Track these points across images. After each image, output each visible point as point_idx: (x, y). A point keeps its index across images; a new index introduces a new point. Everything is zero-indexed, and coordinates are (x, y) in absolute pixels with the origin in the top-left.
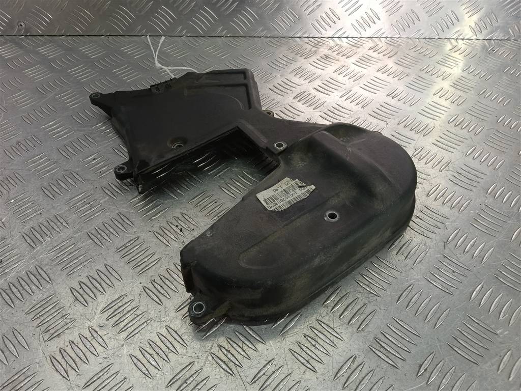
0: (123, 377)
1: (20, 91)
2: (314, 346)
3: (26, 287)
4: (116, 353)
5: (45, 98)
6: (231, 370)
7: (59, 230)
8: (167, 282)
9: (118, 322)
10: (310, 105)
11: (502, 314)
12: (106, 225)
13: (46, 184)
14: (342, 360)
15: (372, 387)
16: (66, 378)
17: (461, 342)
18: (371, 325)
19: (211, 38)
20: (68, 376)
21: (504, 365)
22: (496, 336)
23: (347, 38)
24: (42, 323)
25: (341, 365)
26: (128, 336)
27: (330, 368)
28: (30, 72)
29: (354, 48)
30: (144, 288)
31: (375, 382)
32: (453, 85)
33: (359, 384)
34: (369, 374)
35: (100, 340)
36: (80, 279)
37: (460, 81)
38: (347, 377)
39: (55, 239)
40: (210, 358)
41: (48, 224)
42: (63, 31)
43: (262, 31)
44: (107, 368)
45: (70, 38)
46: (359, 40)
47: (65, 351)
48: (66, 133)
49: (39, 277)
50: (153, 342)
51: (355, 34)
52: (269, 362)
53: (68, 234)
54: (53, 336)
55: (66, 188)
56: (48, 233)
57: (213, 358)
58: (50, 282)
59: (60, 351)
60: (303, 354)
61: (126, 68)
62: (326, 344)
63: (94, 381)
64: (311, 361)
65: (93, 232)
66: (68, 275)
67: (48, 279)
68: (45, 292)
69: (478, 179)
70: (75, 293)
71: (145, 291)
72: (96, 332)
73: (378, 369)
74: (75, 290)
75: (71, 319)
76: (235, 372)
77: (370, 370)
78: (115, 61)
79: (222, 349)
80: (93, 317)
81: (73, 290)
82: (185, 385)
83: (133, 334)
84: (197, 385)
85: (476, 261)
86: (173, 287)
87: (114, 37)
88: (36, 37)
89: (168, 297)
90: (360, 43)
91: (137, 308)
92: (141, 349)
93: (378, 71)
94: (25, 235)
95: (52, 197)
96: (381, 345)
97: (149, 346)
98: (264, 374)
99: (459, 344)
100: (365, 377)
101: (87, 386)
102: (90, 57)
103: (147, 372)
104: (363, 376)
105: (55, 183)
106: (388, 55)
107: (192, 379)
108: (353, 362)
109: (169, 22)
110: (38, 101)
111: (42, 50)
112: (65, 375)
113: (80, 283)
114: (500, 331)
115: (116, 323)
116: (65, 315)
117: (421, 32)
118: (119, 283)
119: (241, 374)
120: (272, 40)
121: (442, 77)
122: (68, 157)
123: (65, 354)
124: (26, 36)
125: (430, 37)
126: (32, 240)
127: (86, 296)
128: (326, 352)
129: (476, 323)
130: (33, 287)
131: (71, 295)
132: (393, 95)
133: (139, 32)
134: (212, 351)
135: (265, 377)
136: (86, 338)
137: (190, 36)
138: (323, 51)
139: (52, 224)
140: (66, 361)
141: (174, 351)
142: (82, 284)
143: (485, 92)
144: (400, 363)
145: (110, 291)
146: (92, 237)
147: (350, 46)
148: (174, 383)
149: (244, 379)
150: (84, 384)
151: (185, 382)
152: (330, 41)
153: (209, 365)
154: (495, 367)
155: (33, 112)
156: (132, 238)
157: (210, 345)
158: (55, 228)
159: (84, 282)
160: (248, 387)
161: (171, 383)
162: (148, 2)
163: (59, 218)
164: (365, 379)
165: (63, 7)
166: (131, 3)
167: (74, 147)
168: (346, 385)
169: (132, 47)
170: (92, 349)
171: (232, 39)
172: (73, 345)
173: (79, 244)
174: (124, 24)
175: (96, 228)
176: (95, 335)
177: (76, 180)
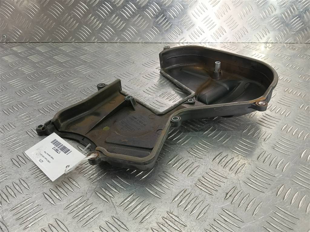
0: (37, 205)
2: (161, 185)
4: (35, 192)
5: (12, 69)
6: (107, 199)
7: (9, 130)
9: (38, 176)
11: (278, 166)
13: (5, 108)
14: (178, 191)
15: (196, 206)
17: (252, 181)
18: (196, 173)
19: (111, 44)
20: (1, 204)
21: (280, 192)
22: (274, 178)
23: (187, 43)
25: (177, 194)
26: (43, 183)
27: (170, 196)
28: (6, 58)
31: (198, 203)
33: (188, 204)
34: (194, 199)
35: (25, 185)
36: (17, 154)
39: (6, 134)
40: (94, 194)
41: (3, 127)
42: (28, 40)
43: (140, 39)
45: (31, 43)
46: (194, 44)
48: (22, 85)
50: (59, 186)
52: (132, 194)
53: (14, 132)
55: (17, 110)
56: (3, 132)
60: (154, 189)
61: (61, 56)
62: (168, 184)
63: (18, 207)
64: (159, 193)
65: (30, 131)
66: (11, 152)
70: (14, 161)
73: (200, 196)
74: (14, 159)
75: (9, 174)
76: (110, 201)
77: (195, 196)
78: (55, 53)
79: (103, 189)
80: (23, 173)
82: (77, 208)
84: (84, 208)
85: (261, 141)
87: (56, 43)
88: (12, 43)
92: (51, 190)
95: (8, 114)
96: (202, 183)
97: (55, 188)
98: (128, 201)
101: (13, 210)
102: (41, 51)
103: (53, 202)
104: (191, 200)
105: (11, 108)
107: (81, 205)
108: (184, 192)
109: (87, 34)
110: (8, 70)
111: (14, 49)
113: (18, 156)
114: (277, 175)
115: (37, 176)
116: (6, 172)
117: (228, 39)
119: (113, 202)
120: (145, 44)
122: (21, 95)
124: (6, 43)
125: (233, 42)
127: (20, 163)
128: (168, 188)
129: (262, 171)
131: (11, 162)
133: (70, 40)
134: (96, 190)
135: (129, 203)
137: (99, 42)
141: (72, 190)
144: (214, 192)
146: (29, 133)
148: (69, 207)
149: (115, 204)
150: (11, 209)
151: (77, 206)
153: (93, 197)
154: (275, 194)
155: (4, 76)
158: (7, 129)
159: (20, 155)
160: (117, 208)
161: (67, 207)
162: (76, 24)
163: (10, 124)
164: (192, 201)
165: (28, 27)
166: (66, 24)
167: (25, 91)
168: (179, 205)
169: (65, 47)
170: (20, 190)
171: (123, 44)
172: (8, 188)
173: (21, 137)
174: (62, 36)
175: (32, 129)
176: (22, 182)
177: (23, 106)
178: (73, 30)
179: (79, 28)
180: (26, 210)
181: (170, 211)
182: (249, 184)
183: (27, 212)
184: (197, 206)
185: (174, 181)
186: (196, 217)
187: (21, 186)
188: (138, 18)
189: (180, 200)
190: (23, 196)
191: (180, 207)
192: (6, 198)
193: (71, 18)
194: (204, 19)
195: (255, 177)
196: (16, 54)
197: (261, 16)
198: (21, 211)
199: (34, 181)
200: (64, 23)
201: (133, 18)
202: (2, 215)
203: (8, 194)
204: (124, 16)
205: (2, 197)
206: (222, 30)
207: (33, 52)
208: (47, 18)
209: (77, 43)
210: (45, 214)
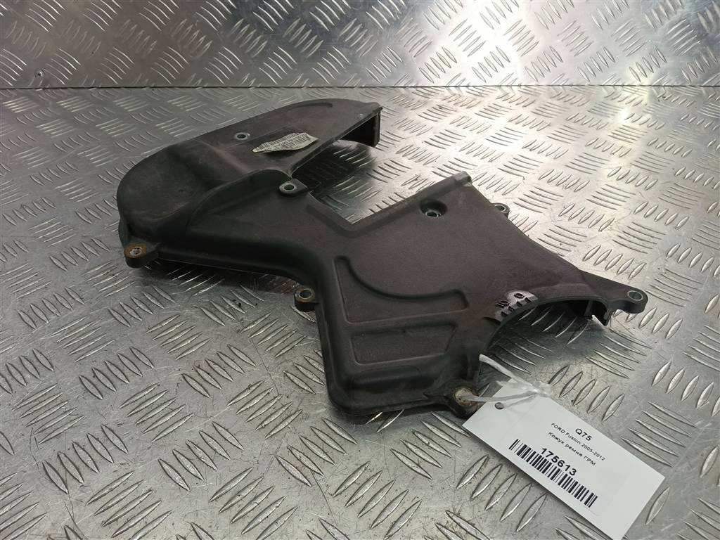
0: (147, 489)
1: (31, 147)
2: (427, 445)
3: (18, 377)
4: (139, 458)
5: (63, 155)
6: (306, 477)
7: (69, 307)
8: (216, 368)
9: (145, 418)
10: (419, 161)
11: (700, 401)
12: (134, 300)
13: (56, 253)
14: (469, 462)
15: (514, 498)
16: (64, 490)
17: (642, 437)
19: (287, 89)
20: (67, 487)
21: (708, 466)
22: (694, 430)
23: (467, 86)
24: (36, 420)
25: (467, 469)
26: (157, 436)
27: (451, 473)
28: (47, 127)
29: (476, 97)
30: (184, 376)
31: (517, 491)
32: (612, 135)
33: (495, 493)
34: (509, 480)
35: (116, 441)
36: (94, 365)
37: (621, 130)
39: (63, 317)
40: (275, 463)
41: (55, 299)
42: (94, 82)
43: (356, 79)
44: (125, 478)
45: (101, 90)
46: (485, 89)
47: (66, 456)
48: (88, 194)
49: (37, 364)
50: (193, 443)
51: (479, 82)
52: (362, 466)
53: (81, 311)
54: (48, 437)
55: (84, 257)
56: (54, 310)
57: (280, 462)
58: (51, 369)
59: (58, 456)
60: (411, 456)
61: (174, 122)
62: (445, 443)
63: (105, 494)
64: (424, 464)
65: (116, 308)
66: (78, 360)
67: (49, 366)
68: (44, 382)
69: (652, 240)
70: (86, 382)
71: (185, 380)
72: (112, 431)
74: (86, 378)
75: (78, 414)
76: (313, 481)
77: (510, 474)
78: (159, 115)
79: (294, 451)
80: (109, 413)
81: (83, 379)
82: (238, 498)
83: (165, 433)
84: (256, 497)
85: (657, 336)
86: (225, 374)
87: (159, 89)
88: (58, 90)
89: (218, 386)
90: (484, 92)
91: (173, 400)
92: (176, 453)
93: (510, 121)
94: (21, 314)
95: (62, 267)
97: (186, 448)
98: (354, 482)
99: (639, 439)
101: (94, 501)
102: (126, 110)
103: (182, 482)
104: (500, 483)
105: (69, 251)
106: (523, 104)
107: (248, 490)
108: (484, 464)
109: (232, 68)
110: (54, 158)
111: (63, 103)
112: (63, 487)
113: (94, 370)
114: (700, 422)
115: (142, 420)
116: (69, 410)
118: (149, 369)
119: (321, 483)
120: (368, 90)
121: (596, 127)
122: (89, 221)
123: (64, 460)
124: (44, 89)
125: (578, 83)
126: (30, 318)
127: (100, 387)
128: (445, 452)
129: (664, 413)
130: (28, 376)
131: (80, 385)
132: (531, 147)
133: (193, 82)
134: (279, 454)
135: (356, 487)
137: (260, 87)
138: (436, 101)
139: (60, 299)
140: (65, 468)
141: (225, 455)
142: (96, 372)
143: (655, 142)
145: (135, 380)
146: (115, 314)
148: (221, 496)
149: (324, 489)
150: (89, 498)
151: (238, 494)
152: (445, 90)
153: (275, 472)
154: (696, 469)
155: (46, 171)
156: (170, 316)
157: (275, 447)
158: (64, 304)
159: (100, 369)
160: (331, 500)
161: (216, 496)
162: (205, 42)
163: (70, 293)
164: (503, 487)
165: (94, 50)
166: (183, 43)
167: (98, 211)
168: (474, 496)
169: (183, 99)
170: (105, 454)
171: (315, 90)
172: (77, 448)
173: (97, 323)
174: (173, 72)
175: (122, 304)
176: (110, 435)
177: (96, 248)
178: (198, 57)
179: (212, 52)
180: (124, 503)
181: (454, 510)
182: (635, 446)
183: (126, 507)
184: (516, 498)
185: (459, 435)
186: (515, 524)
187: (107, 444)
188: (351, 29)
189: (475, 483)
190: (115, 467)
191: (476, 501)
192: (75, 473)
193: (194, 30)
194: (510, 30)
195: (649, 428)
196: (67, 116)
197: (647, 22)
198: (113, 505)
199: (137, 432)
200: (179, 41)
201: (341, 29)
202: (71, 512)
203: (79, 463)
204: (319, 24)
205: (67, 470)
206: (551, 56)
207: (109, 113)
208: (138, 30)
209: (209, 89)
210: (166, 511)
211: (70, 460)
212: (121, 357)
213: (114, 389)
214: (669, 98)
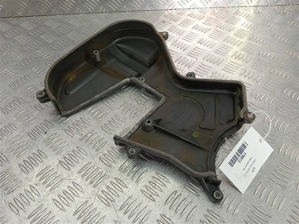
0: (49, 212)
2: (154, 187)
4: (45, 199)
6: (109, 203)
7: (11, 132)
8: (73, 157)
12: (37, 127)
13: (3, 106)
14: (170, 194)
16: (18, 214)
19: (97, 14)
20: (19, 213)
21: (257, 191)
23: (175, 9)
25: (169, 197)
26: (51, 189)
27: (163, 198)
29: (180, 15)
30: (60, 161)
31: (187, 205)
32: (235, 34)
33: (178, 206)
34: (184, 201)
35: (36, 192)
36: (24, 159)
37: (239, 32)
38: (172, 203)
39: (9, 137)
40: (97, 198)
41: (5, 129)
42: (11, 14)
43: (126, 8)
44: (40, 207)
45: (15, 18)
46: (182, 11)
47: (17, 199)
48: (14, 76)
50: (65, 191)
51: (179, 7)
52: (130, 198)
53: (16, 134)
54: (10, 192)
55: (15, 107)
56: (5, 134)
57: (99, 198)
58: (7, 161)
59: (14, 199)
60: (148, 192)
61: (48, 35)
62: (161, 186)
63: (33, 215)
64: (153, 195)
65: (30, 132)
66: (17, 157)
67: (6, 160)
68: (5, 167)
70: (21, 167)
71: (60, 163)
72: (34, 188)
73: (188, 198)
74: (22, 165)
75: (20, 181)
76: (111, 204)
77: (184, 198)
78: (41, 31)
79: (104, 192)
80: (32, 180)
81: (20, 165)
82: (84, 213)
83: (54, 187)
84: (90, 213)
86: (76, 160)
87: (40, 17)
89: (73, 166)
90: (183, 12)
91: (56, 173)
92: (59, 196)
93: (193, 28)
95: (7, 113)
96: (190, 184)
97: (63, 194)
98: (127, 204)
100: (181, 202)
101: (29, 218)
102: (27, 29)
103: (62, 208)
105: (9, 105)
106: (199, 19)
107: (87, 210)
108: (175, 194)
109: (71, 6)
112: (17, 212)
113: (24, 161)
115: (45, 182)
116: (16, 179)
117: (217, 4)
118: (45, 160)
119: (114, 205)
120: (132, 13)
121: (228, 30)
122: (15, 89)
123: (17, 201)
125: (223, 6)
127: (28, 168)
128: (161, 190)
131: (19, 168)
132: (201, 42)
133: (54, 13)
134: (98, 194)
135: (127, 206)
136: (28, 191)
137: (85, 13)
138: (162, 18)
139: (7, 128)
140: (17, 205)
141: (77, 195)
143: (253, 37)
145: (40, 164)
146: (30, 134)
147: (178, 15)
148: (77, 213)
149: (116, 208)
150: (27, 217)
152: (166, 12)
153: (97, 201)
154: (253, 192)
156: (52, 134)
157: (97, 191)
158: (9, 131)
159: (26, 160)
160: (118, 212)
161: (75, 213)
163: (11, 125)
167: (18, 83)
170: (32, 197)
172: (21, 196)
173: (23, 139)
175: (32, 129)
177: (20, 103)
178: (56, 2)
181: (163, 214)
183: (42, 219)
184: (186, 208)
185: (166, 182)
186: (185, 219)
187: (33, 194)
191: (172, 210)
192: (21, 206)
199: (43, 188)
202: (21, 222)
203: (22, 202)
205: (18, 205)
207: (19, 31)
209: (62, 15)
210: (57, 220)
211: (19, 201)
212: (34, 154)
213: (33, 169)
214: (261, 13)
